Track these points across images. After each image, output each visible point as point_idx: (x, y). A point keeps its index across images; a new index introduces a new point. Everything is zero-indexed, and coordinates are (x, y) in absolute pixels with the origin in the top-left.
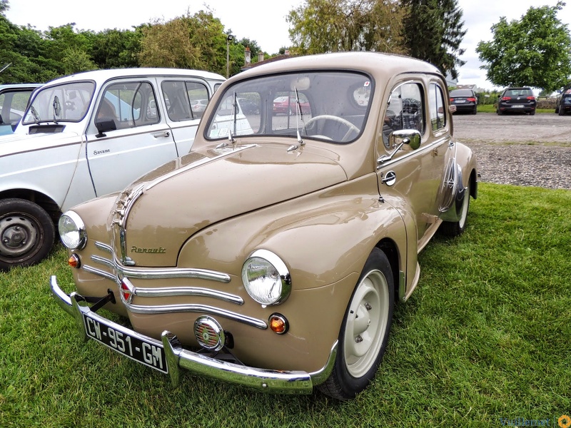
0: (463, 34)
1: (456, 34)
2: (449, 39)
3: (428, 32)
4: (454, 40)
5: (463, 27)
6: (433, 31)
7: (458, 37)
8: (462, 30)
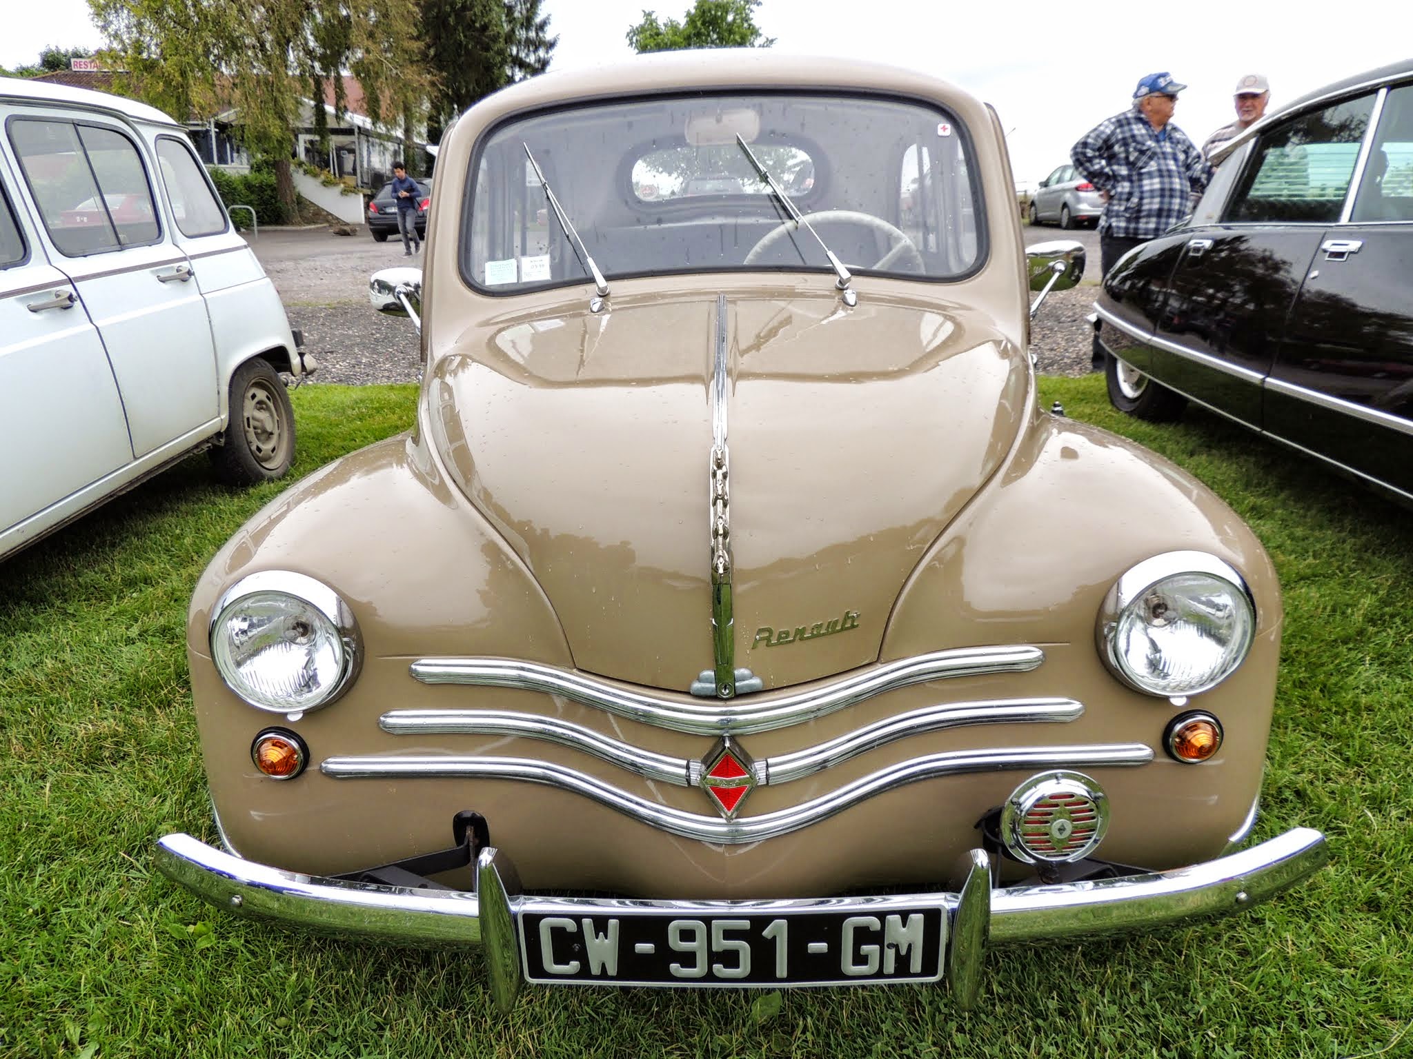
0: (551, 45)
1: (537, 44)
2: (522, 55)
3: (476, 34)
4: (532, 59)
5: (548, 28)
6: (490, 33)
7: (541, 53)
8: (548, 35)
